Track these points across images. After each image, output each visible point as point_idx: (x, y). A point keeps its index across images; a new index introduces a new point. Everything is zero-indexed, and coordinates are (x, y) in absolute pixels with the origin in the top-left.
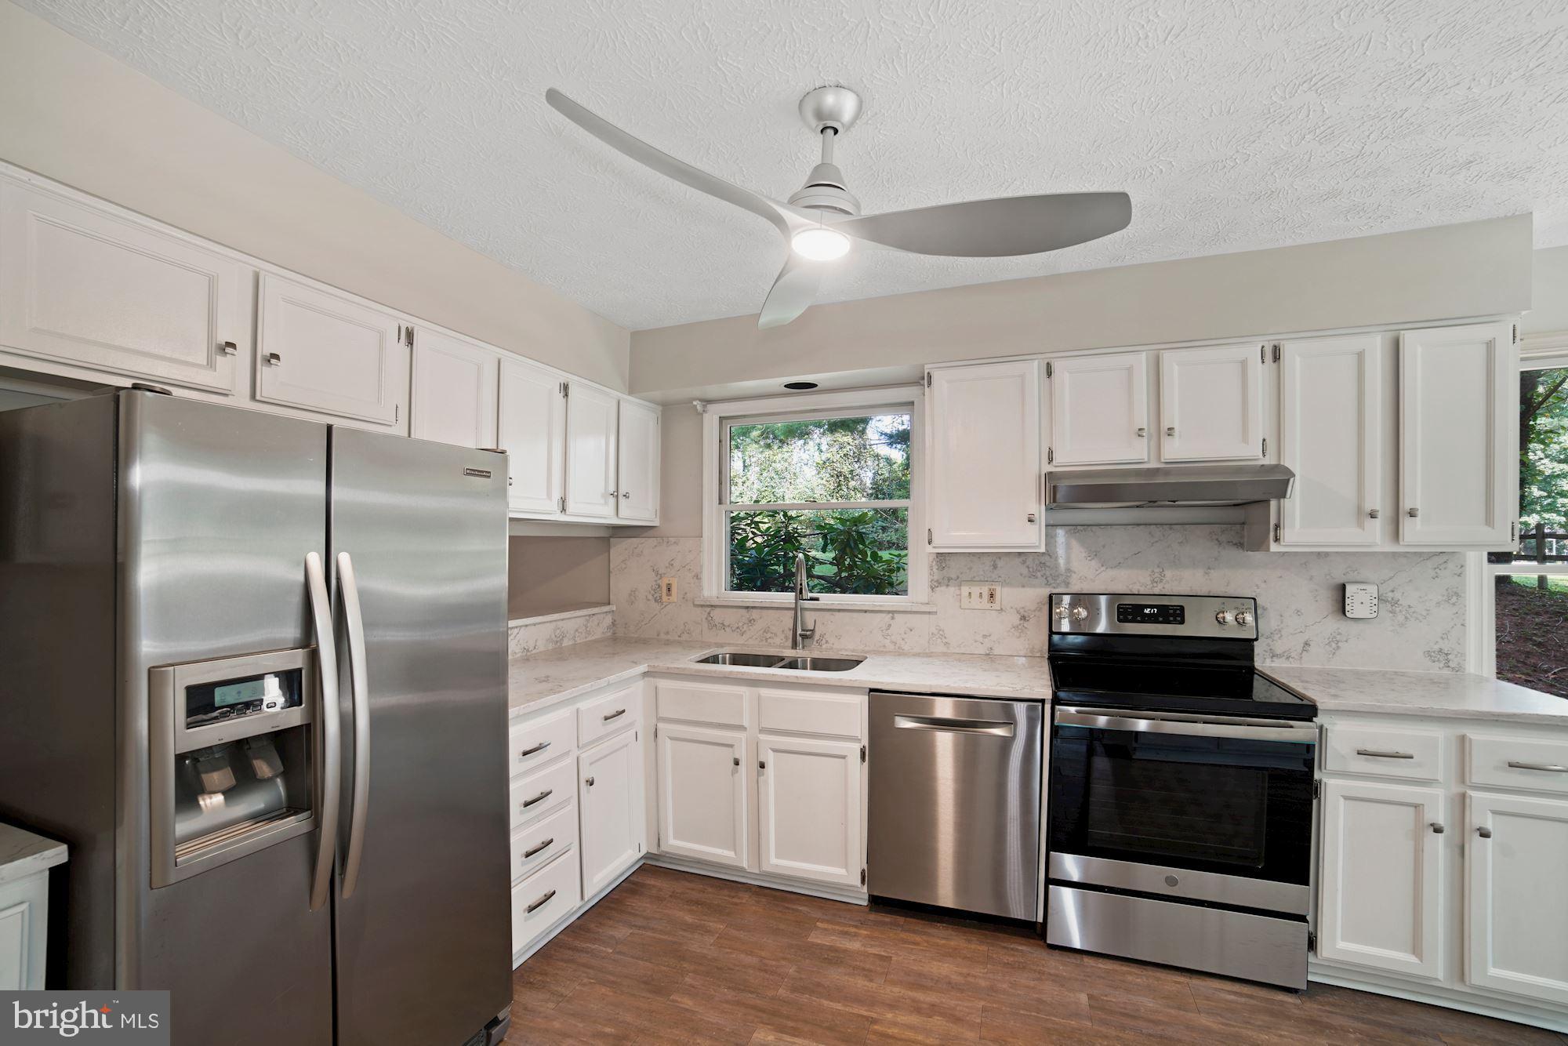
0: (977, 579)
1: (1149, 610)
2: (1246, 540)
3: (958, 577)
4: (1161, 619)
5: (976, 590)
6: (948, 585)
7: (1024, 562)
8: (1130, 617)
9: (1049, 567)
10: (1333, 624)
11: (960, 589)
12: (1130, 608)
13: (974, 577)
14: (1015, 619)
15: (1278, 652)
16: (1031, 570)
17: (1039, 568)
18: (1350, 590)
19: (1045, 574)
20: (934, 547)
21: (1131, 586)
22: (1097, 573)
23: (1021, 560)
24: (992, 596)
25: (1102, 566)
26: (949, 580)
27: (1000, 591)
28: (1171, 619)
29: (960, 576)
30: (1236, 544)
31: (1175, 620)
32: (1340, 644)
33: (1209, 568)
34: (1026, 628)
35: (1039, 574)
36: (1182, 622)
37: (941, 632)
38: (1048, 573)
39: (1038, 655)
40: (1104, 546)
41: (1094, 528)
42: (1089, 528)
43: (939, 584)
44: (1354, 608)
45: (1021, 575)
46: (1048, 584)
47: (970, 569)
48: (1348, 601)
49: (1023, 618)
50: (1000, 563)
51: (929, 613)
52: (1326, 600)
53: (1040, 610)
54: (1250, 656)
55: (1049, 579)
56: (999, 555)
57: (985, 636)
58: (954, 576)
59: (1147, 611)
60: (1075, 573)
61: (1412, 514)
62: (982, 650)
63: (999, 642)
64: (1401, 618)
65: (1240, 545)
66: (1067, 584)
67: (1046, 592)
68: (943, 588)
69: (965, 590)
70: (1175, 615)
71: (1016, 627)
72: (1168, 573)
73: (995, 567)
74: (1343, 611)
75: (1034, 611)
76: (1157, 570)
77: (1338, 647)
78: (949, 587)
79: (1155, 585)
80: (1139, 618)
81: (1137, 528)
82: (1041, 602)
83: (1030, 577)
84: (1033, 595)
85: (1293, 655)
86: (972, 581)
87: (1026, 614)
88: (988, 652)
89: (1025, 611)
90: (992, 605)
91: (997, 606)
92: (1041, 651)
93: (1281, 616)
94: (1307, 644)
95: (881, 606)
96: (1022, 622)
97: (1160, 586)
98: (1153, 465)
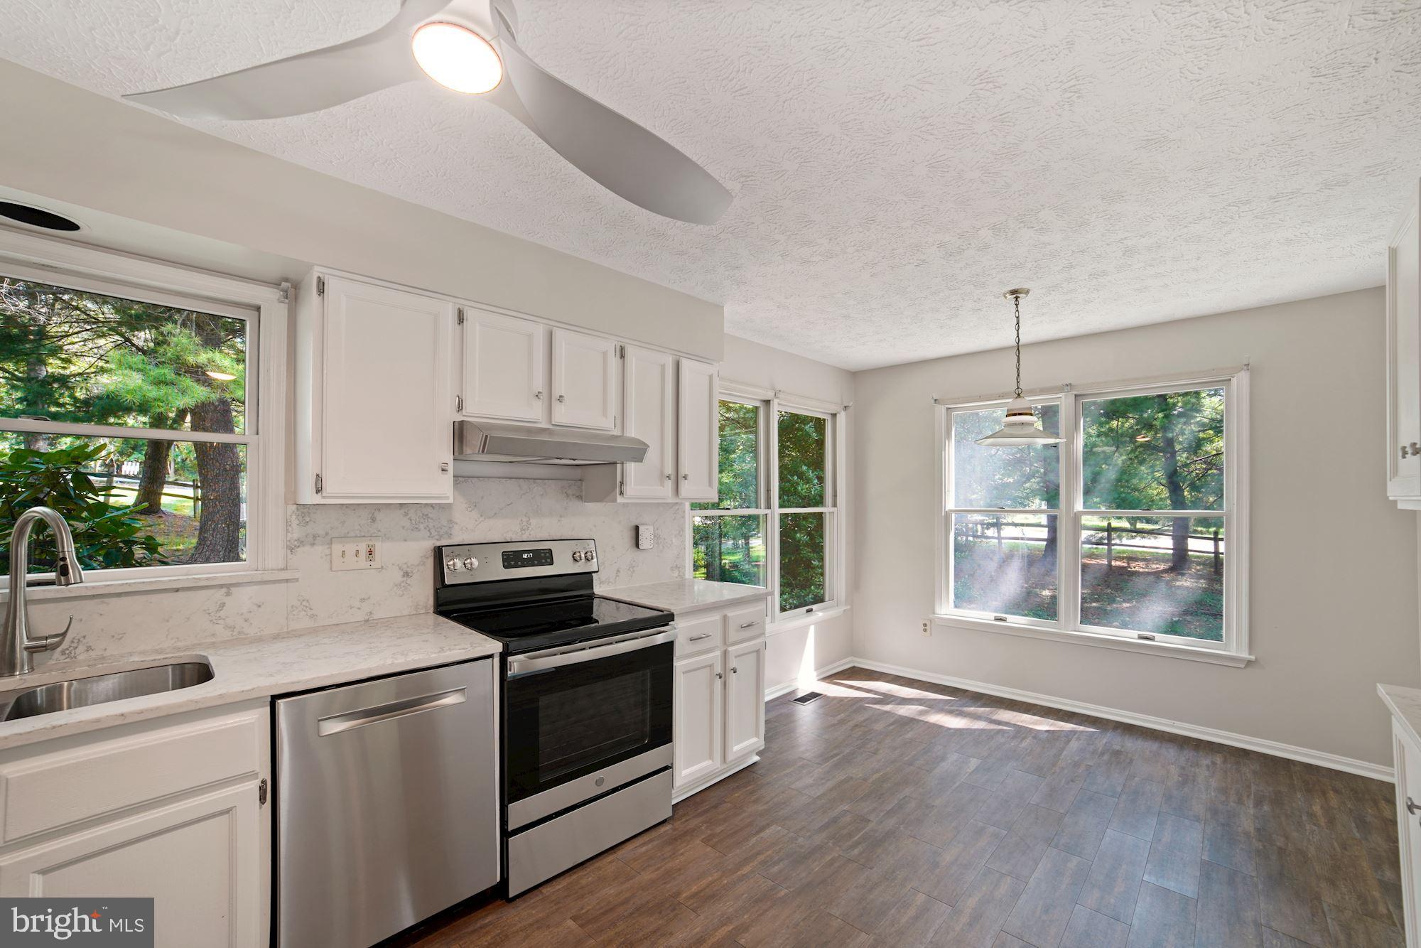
0: (352, 534)
1: (526, 555)
2: (584, 493)
3: (327, 534)
4: (536, 562)
5: (350, 548)
6: (313, 544)
7: (406, 514)
8: (513, 563)
9: (432, 519)
10: (632, 554)
11: (331, 548)
12: (511, 555)
13: (348, 533)
14: (397, 576)
15: (604, 579)
16: (413, 522)
17: (422, 520)
18: (641, 529)
19: (428, 526)
20: (324, 497)
21: (505, 535)
22: (477, 523)
23: (402, 511)
24: (370, 553)
25: (481, 516)
26: (315, 537)
27: (380, 547)
28: (543, 561)
29: (330, 532)
30: (577, 497)
31: (546, 562)
32: (635, 568)
33: (561, 517)
34: (409, 585)
35: (422, 526)
36: (552, 563)
37: (304, 603)
38: (431, 525)
39: (423, 611)
40: (482, 498)
41: (474, 480)
42: (470, 480)
43: (301, 543)
44: (644, 543)
45: (403, 527)
46: (431, 537)
47: (343, 523)
48: (640, 537)
49: (406, 574)
50: (379, 516)
51: (287, 581)
52: (628, 537)
53: (424, 564)
54: (590, 585)
55: (433, 531)
56: (379, 507)
57: (363, 600)
58: (321, 532)
59: (525, 556)
60: (457, 524)
61: (685, 477)
62: (360, 616)
63: (379, 605)
64: (661, 547)
65: (580, 497)
66: (450, 536)
67: (430, 544)
68: (307, 548)
69: (337, 548)
70: (545, 558)
71: (398, 585)
72: (533, 521)
73: (373, 520)
74: (637, 545)
75: (418, 565)
76: (525, 519)
77: (634, 571)
78: (315, 547)
79: (523, 532)
80: (520, 563)
81: (509, 481)
82: (425, 556)
83: (412, 530)
84: (418, 550)
85: (611, 580)
86: (345, 538)
87: (409, 570)
88: (367, 618)
89: (408, 567)
90: (371, 563)
91: (375, 564)
92: (426, 607)
93: (605, 552)
94: (618, 571)
95: (208, 579)
96: (405, 578)
97: (527, 533)
98: (544, 425)
